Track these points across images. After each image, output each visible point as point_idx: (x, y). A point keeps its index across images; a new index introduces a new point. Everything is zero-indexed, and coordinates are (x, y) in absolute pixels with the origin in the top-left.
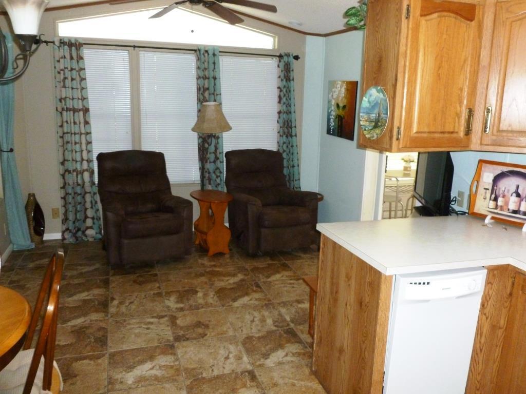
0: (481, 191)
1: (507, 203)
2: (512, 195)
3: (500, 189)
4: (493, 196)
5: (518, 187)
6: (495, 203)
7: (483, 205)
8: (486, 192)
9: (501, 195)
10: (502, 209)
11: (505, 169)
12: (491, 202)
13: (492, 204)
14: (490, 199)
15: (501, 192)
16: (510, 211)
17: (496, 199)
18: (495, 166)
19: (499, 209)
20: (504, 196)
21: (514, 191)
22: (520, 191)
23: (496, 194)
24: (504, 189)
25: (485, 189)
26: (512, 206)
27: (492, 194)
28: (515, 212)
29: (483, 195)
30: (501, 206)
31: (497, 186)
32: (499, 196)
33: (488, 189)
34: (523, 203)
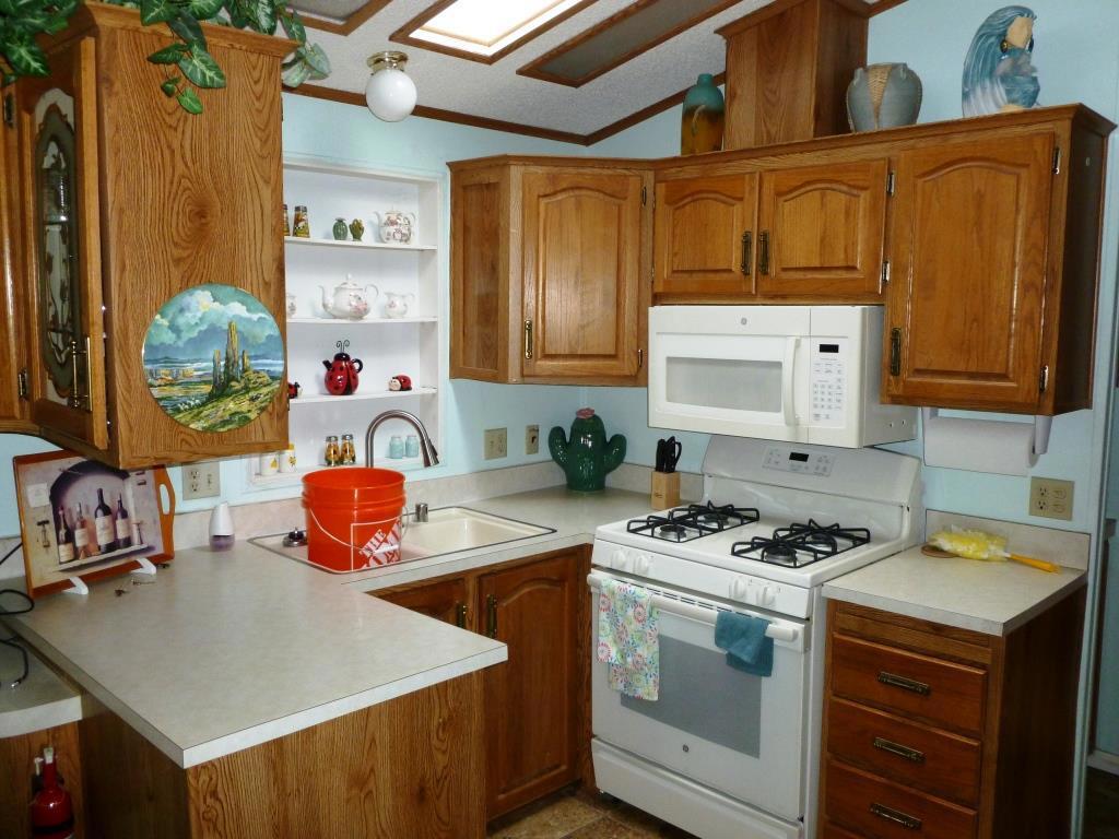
1: (92, 536)
2: (96, 516)
3: (70, 510)
4: (62, 532)
5: (100, 492)
6: (70, 546)
7: (48, 562)
8: (44, 531)
9: (78, 524)
10: (87, 552)
11: (67, 464)
12: (62, 547)
13: (65, 551)
14: (59, 543)
15: (75, 519)
16: (103, 549)
17: (70, 538)
18: (45, 465)
19: (82, 555)
20: (83, 524)
21: (97, 505)
22: (107, 502)
23: (66, 527)
24: (78, 509)
25: (39, 524)
26: (103, 539)
27: (58, 529)
28: (111, 547)
29: (41, 540)
30: (84, 547)
31: (62, 509)
32: (74, 528)
33: (47, 522)
34: (120, 522)
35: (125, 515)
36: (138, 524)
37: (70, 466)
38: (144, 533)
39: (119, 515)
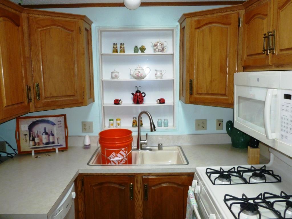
0: (22, 137)
1: (41, 140)
2: (43, 135)
3: (34, 132)
5: (45, 129)
6: (33, 142)
7: (26, 145)
8: (26, 137)
9: (36, 136)
10: (39, 144)
11: (34, 120)
12: (31, 142)
14: (30, 141)
15: (36, 135)
16: (44, 144)
17: (34, 140)
18: (27, 120)
19: (37, 145)
20: (38, 137)
21: (44, 131)
22: (47, 131)
23: (33, 137)
24: (37, 132)
25: (24, 135)
26: (45, 141)
27: (30, 137)
28: (47, 144)
29: (24, 139)
31: (32, 132)
32: (35, 137)
33: (27, 135)
34: (51, 137)
35: (53, 135)
36: (57, 138)
37: (35, 121)
38: (59, 141)
39: (51, 135)
